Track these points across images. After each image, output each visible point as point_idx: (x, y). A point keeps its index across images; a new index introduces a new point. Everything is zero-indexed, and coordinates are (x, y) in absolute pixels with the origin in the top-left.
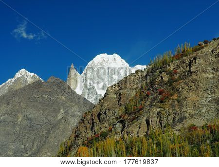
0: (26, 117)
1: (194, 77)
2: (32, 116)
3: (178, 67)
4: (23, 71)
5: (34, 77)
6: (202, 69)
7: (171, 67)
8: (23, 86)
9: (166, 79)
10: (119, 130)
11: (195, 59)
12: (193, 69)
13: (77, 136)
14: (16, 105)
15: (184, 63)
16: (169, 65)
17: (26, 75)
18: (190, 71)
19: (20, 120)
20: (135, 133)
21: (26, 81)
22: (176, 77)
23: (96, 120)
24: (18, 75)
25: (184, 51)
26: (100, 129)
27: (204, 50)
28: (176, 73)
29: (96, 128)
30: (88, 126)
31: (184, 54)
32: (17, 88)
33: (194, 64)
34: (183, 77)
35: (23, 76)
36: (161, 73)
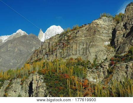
0: (19, 50)
1: (77, 38)
2: (21, 49)
3: (72, 34)
4: (20, 30)
5: (24, 33)
6: (81, 36)
7: (69, 34)
8: (19, 36)
9: (66, 39)
10: (46, 58)
11: (78, 31)
12: (77, 35)
13: (31, 59)
14: (15, 44)
15: (74, 33)
16: (68, 33)
17: (21, 32)
18: (76, 36)
19: (16, 50)
20: (51, 60)
21: (21, 34)
22: (70, 38)
23: (39, 53)
24: (18, 32)
25: (76, 28)
26: (40, 57)
27: (82, 28)
28: (70, 36)
29: (38, 56)
30: (36, 55)
31: (75, 29)
32: (17, 37)
33: (78, 33)
34: (73, 38)
35: (20, 32)
36: (65, 36)
